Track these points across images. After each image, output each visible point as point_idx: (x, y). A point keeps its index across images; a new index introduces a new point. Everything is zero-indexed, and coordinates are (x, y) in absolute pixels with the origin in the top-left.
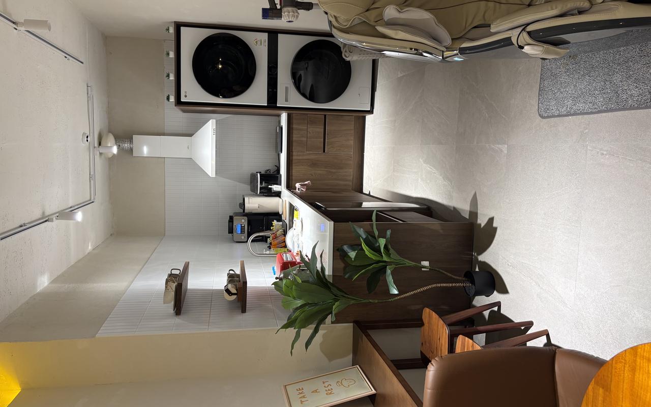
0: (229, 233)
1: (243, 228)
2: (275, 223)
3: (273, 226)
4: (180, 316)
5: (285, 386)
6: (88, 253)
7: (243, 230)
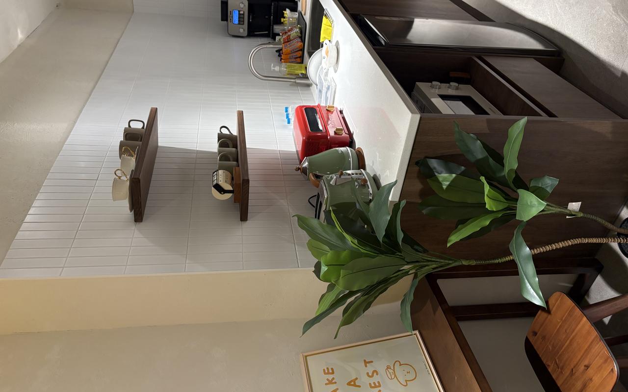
0: (222, 20)
1: (242, 16)
2: (287, 12)
3: (284, 18)
4: (141, 223)
5: (306, 356)
6: (19, 46)
7: (242, 20)
